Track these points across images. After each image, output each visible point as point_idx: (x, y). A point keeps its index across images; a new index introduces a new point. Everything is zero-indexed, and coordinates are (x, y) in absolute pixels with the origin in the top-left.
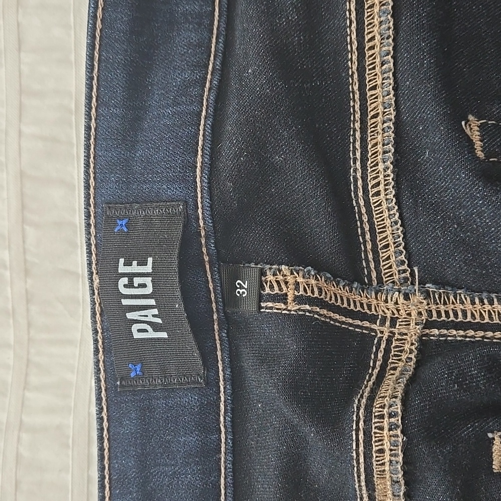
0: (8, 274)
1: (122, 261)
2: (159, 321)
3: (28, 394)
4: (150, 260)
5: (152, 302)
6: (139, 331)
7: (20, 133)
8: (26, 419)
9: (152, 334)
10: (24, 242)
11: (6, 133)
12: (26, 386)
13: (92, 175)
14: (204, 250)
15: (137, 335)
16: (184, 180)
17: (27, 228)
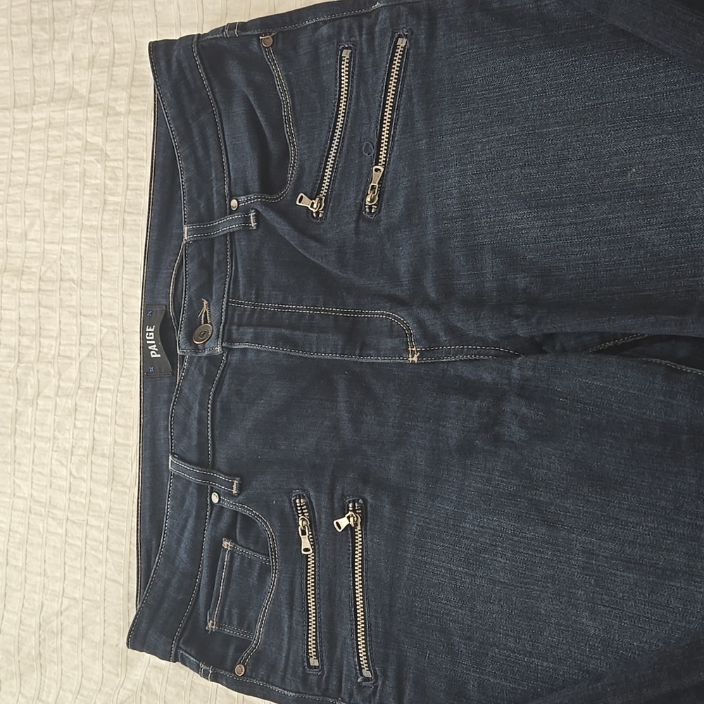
0: (117, 331)
1: (148, 326)
2: (156, 350)
3: (121, 379)
4: (154, 326)
5: (153, 342)
6: (153, 354)
7: (122, 278)
8: (119, 388)
9: (156, 356)
10: (123, 319)
11: (118, 277)
12: (121, 376)
13: (144, 294)
15: (152, 356)
16: (166, 298)
17: (123, 314)
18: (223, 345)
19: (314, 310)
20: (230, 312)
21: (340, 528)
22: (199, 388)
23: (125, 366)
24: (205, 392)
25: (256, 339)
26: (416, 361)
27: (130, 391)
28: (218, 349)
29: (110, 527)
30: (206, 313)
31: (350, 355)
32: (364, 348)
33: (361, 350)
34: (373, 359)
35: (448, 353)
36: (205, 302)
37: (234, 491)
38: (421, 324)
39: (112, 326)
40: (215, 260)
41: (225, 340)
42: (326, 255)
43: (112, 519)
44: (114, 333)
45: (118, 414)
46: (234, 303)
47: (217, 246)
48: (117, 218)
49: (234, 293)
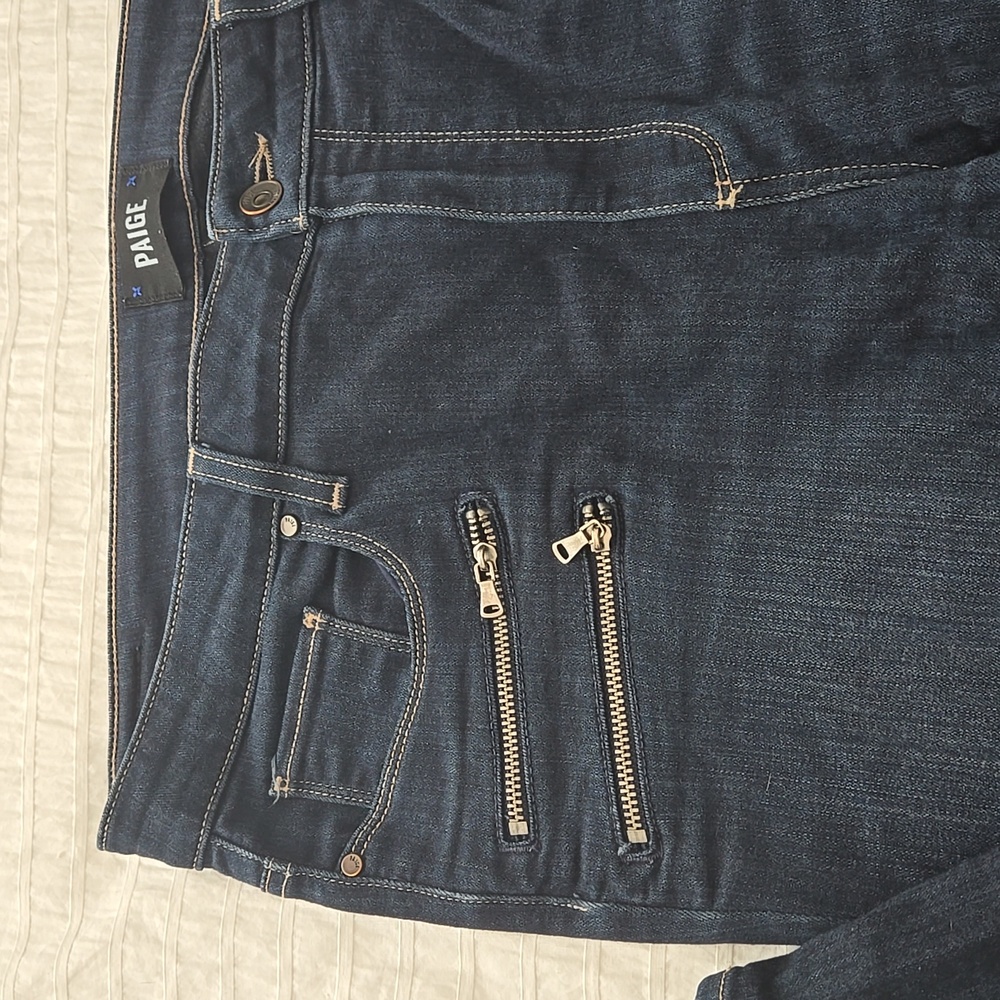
0: (54, 230)
1: (129, 205)
2: (151, 248)
3: (65, 322)
4: (145, 201)
6: (140, 260)
7: (66, 121)
8: (62, 339)
9: (149, 262)
10: (67, 205)
11: (57, 122)
12: (64, 316)
13: (116, 147)
14: (186, 197)
15: (139, 264)
16: (171, 144)
17: (68, 193)
18: (312, 211)
19: (499, 136)
20: (318, 152)
21: (565, 555)
22: (260, 299)
23: (71, 297)
24: (273, 308)
25: (383, 194)
26: (732, 206)
27: (86, 343)
28: (301, 221)
29: (47, 614)
30: (263, 160)
31: (584, 210)
32: (613, 197)
33: (608, 199)
34: (638, 213)
35: (800, 184)
36: (262, 140)
37: (335, 505)
38: (741, 134)
39: (42, 222)
40: (279, 59)
41: (313, 202)
42: (520, 31)
43: (50, 598)
44: (48, 234)
45: (61, 389)
46: (324, 135)
47: (281, 34)
48: (54, 6)
49: (323, 119)
